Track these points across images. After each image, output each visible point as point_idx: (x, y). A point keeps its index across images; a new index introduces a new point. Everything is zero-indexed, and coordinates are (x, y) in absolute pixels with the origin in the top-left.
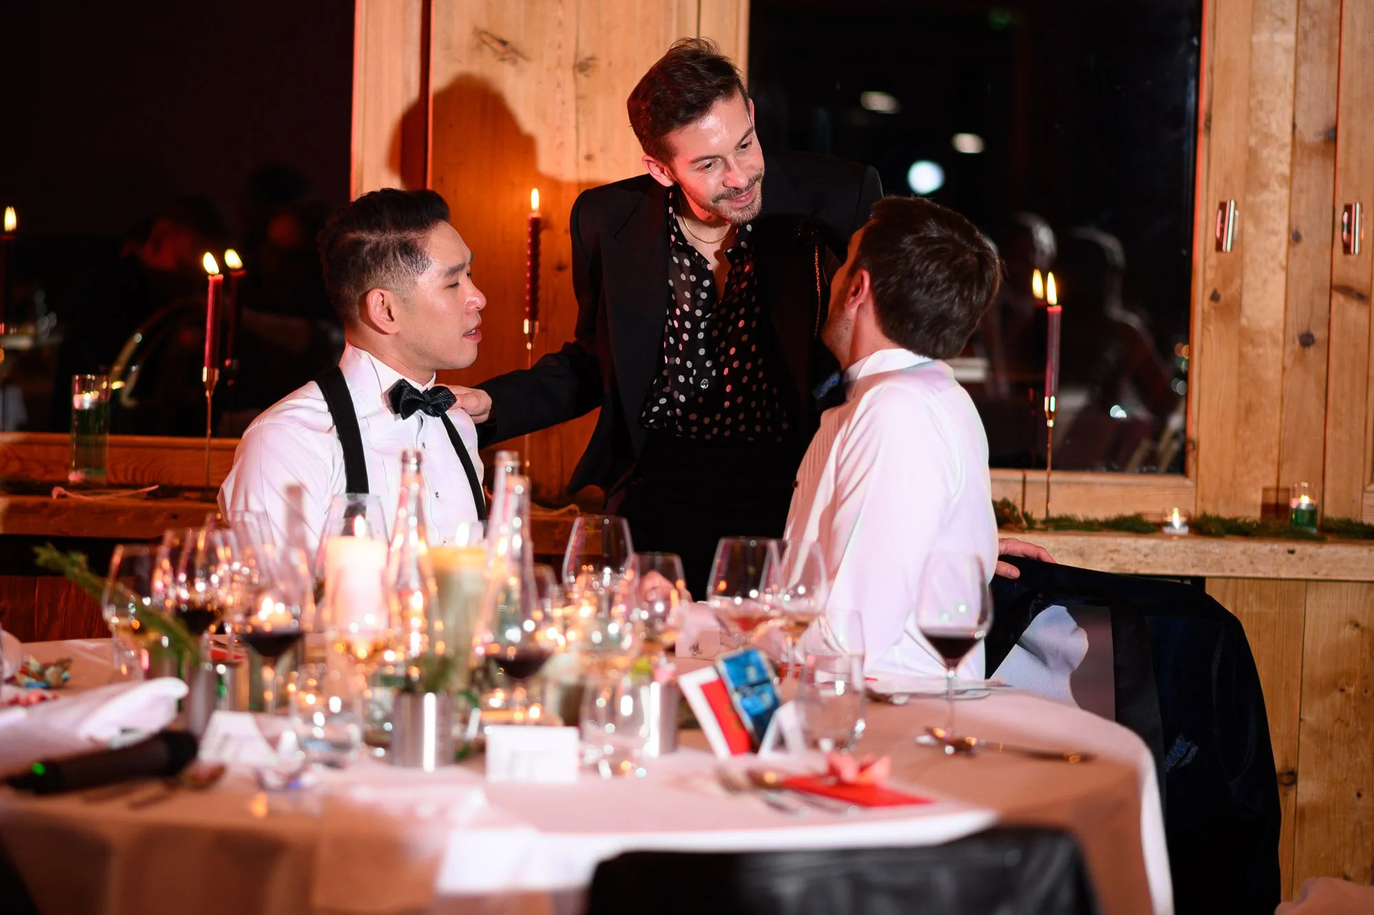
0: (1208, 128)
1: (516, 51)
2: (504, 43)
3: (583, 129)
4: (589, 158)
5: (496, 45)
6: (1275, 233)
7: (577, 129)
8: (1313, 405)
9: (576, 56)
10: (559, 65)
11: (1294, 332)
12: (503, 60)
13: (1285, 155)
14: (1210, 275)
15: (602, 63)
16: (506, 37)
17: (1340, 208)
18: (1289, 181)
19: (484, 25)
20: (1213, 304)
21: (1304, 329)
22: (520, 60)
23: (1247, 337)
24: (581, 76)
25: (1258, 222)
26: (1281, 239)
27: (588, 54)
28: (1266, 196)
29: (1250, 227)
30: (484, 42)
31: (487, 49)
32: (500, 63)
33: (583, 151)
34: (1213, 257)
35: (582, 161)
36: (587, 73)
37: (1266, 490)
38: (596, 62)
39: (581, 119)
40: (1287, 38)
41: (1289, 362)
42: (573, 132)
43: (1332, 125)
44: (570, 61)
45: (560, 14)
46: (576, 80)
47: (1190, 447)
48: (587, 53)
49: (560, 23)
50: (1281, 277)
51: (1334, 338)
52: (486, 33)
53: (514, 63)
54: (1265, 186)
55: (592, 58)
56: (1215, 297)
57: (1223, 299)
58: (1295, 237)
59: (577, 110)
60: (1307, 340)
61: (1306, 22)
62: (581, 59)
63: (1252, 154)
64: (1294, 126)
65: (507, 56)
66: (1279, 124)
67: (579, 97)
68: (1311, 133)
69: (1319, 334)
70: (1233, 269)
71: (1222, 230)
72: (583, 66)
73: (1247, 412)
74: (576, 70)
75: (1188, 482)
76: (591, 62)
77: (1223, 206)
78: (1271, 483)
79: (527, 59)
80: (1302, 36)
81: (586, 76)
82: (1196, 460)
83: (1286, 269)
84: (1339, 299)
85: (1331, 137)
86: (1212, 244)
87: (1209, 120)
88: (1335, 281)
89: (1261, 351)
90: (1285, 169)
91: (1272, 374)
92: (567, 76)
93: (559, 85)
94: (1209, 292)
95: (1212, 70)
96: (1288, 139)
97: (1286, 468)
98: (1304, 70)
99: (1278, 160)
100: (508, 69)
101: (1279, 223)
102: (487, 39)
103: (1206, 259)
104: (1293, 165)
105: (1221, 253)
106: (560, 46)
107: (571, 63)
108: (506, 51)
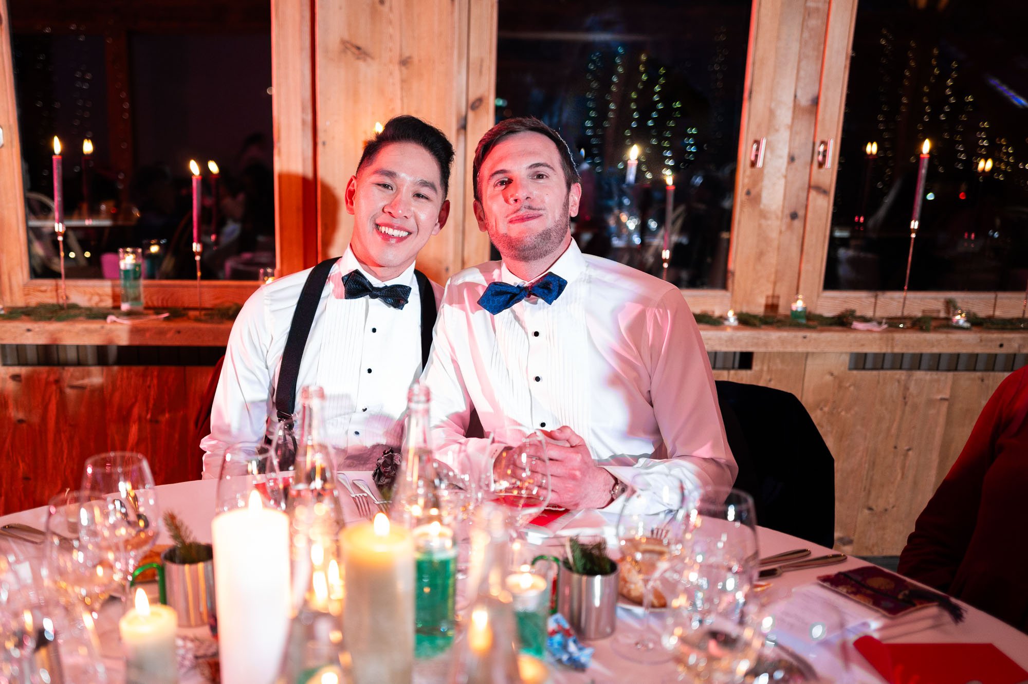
0: (750, 97)
1: (365, 53)
2: (358, 48)
3: (405, 100)
5: (354, 50)
6: (781, 157)
7: (402, 99)
8: (795, 251)
9: (401, 55)
10: (391, 61)
11: (787, 212)
12: (358, 58)
13: (789, 113)
14: (746, 180)
15: (416, 59)
16: (360, 43)
17: (818, 142)
18: (790, 127)
19: (346, 37)
20: (746, 197)
21: (792, 210)
22: (369, 60)
23: (763, 215)
24: (403, 68)
25: (772, 151)
26: (784, 160)
28: (778, 136)
29: (768, 155)
30: (346, 48)
31: (349, 53)
32: (357, 61)
34: (749, 171)
36: (408, 66)
37: (767, 297)
38: (413, 59)
40: (795, 45)
41: (784, 228)
42: (399, 102)
43: (815, 95)
44: (396, 59)
45: (390, 30)
46: (401, 71)
47: (730, 275)
48: (407, 54)
49: (391, 36)
50: (782, 181)
51: (810, 215)
52: (348, 42)
53: (365, 60)
54: (777, 131)
55: (410, 57)
56: (748, 193)
57: (753, 192)
58: (792, 159)
59: (402, 89)
60: (794, 216)
61: (806, 35)
62: (403, 58)
63: (772, 113)
64: (795, 96)
65: (361, 57)
66: (787, 95)
67: (403, 81)
68: (804, 101)
69: (801, 213)
70: (758, 178)
71: (756, 156)
72: (405, 62)
73: (761, 255)
74: (401, 64)
75: (728, 294)
76: (410, 61)
77: (757, 142)
78: (770, 293)
79: (373, 58)
80: (803, 43)
81: (407, 68)
82: (733, 282)
83: (786, 177)
84: (813, 194)
85: (816, 102)
86: (748, 163)
87: (751, 93)
88: (812, 184)
89: (769, 222)
90: (788, 121)
91: (774, 235)
92: (396, 69)
93: (391, 74)
94: (745, 190)
95: (754, 64)
96: (791, 104)
97: (778, 285)
98: (803, 63)
99: (785, 115)
100: (361, 64)
101: (784, 151)
102: (348, 45)
103: (744, 172)
104: (793, 119)
105: (753, 169)
106: (391, 50)
107: (398, 60)
108: (361, 54)
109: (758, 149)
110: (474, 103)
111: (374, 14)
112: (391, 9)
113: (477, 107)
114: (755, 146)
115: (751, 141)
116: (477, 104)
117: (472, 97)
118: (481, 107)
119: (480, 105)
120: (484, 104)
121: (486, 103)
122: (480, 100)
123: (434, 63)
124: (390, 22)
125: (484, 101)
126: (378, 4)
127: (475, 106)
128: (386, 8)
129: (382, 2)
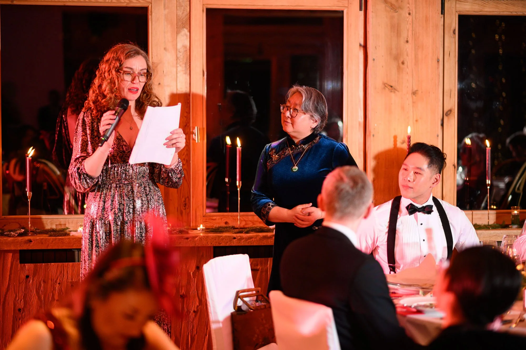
1: (395, 89)
2: (391, 87)
3: (415, 112)
4: (417, 121)
5: (389, 87)
9: (412, 90)
10: (407, 93)
12: (391, 92)
15: (420, 92)
16: (392, 85)
19: (385, 81)
22: (396, 92)
24: (414, 96)
31: (387, 89)
33: (415, 119)
35: (415, 122)
36: (416, 95)
38: (418, 91)
39: (414, 109)
42: (412, 113)
45: (407, 77)
46: (412, 97)
48: (415, 89)
49: (407, 80)
52: (386, 84)
53: (395, 92)
55: (417, 91)
59: (413, 106)
62: (414, 91)
65: (392, 91)
67: (413, 102)
72: (414, 93)
74: (412, 94)
76: (417, 92)
79: (398, 91)
81: (415, 96)
92: (410, 97)
93: (407, 99)
100: (393, 94)
102: (387, 86)
106: (408, 87)
107: (411, 92)
108: (392, 89)
110: (447, 112)
111: (399, 69)
112: (408, 67)
113: (449, 114)
116: (449, 113)
117: (446, 110)
118: (451, 114)
119: (450, 113)
120: (452, 113)
121: (453, 112)
122: (450, 111)
123: (429, 93)
124: (407, 73)
125: (453, 111)
126: (401, 64)
127: (447, 114)
128: (405, 66)
129: (403, 63)
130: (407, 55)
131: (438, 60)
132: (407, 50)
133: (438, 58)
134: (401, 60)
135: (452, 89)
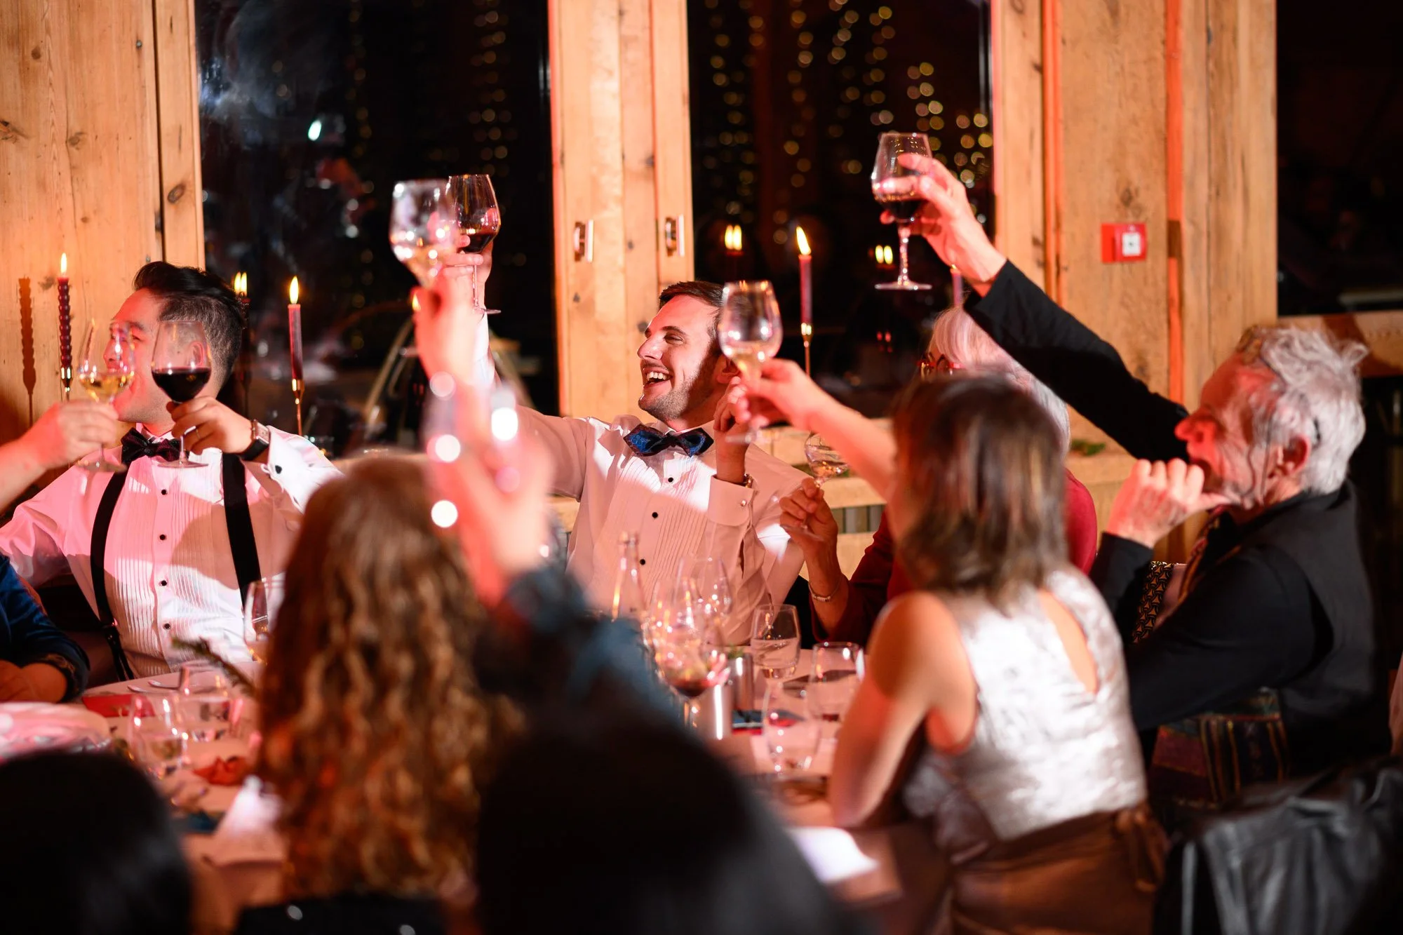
0: (562, 162)
1: (15, 130)
2: (6, 124)
3: (78, 195)
4: (85, 220)
5: (2, 127)
6: (614, 243)
7: (73, 194)
9: (67, 132)
10: (54, 140)
11: (634, 322)
12: (7, 139)
13: (618, 180)
14: (572, 281)
15: (90, 138)
16: (7, 120)
17: (662, 220)
18: (622, 201)
20: (576, 304)
21: (640, 319)
22: (20, 138)
23: (601, 329)
24: (73, 149)
25: (604, 236)
26: (620, 246)
27: (78, 129)
28: (607, 214)
29: (599, 241)
32: (4, 142)
33: (79, 215)
34: (573, 265)
35: (79, 222)
36: (78, 146)
38: (85, 136)
39: (76, 187)
40: (613, 85)
42: (70, 199)
43: (650, 153)
44: (63, 136)
45: (51, 95)
46: (69, 153)
48: (76, 128)
49: (52, 104)
50: (620, 279)
53: (16, 140)
54: (605, 207)
55: (81, 133)
56: (576, 299)
57: (582, 300)
58: (630, 245)
59: (72, 179)
61: (627, 72)
62: (73, 134)
63: (595, 183)
64: (623, 157)
65: (9, 135)
66: (612, 155)
67: (73, 168)
68: (636, 161)
70: (586, 279)
71: (582, 245)
72: (74, 141)
73: (605, 387)
74: (68, 144)
76: (81, 137)
77: (581, 227)
79: (26, 137)
80: (624, 84)
81: (78, 149)
83: (624, 271)
85: (651, 162)
86: (571, 256)
87: (563, 156)
88: (663, 279)
89: (610, 339)
90: (617, 191)
91: (619, 357)
92: (61, 149)
93: (55, 158)
94: (572, 295)
95: (562, 115)
96: (617, 165)
98: (628, 110)
99: (613, 184)
100: (11, 147)
101: (618, 236)
103: (567, 269)
104: (624, 188)
105: (579, 263)
106: (53, 124)
107: (64, 139)
108: (9, 132)
109: (582, 236)
110: (172, 192)
111: (24, 71)
112: (50, 66)
113: (179, 198)
114: (578, 230)
115: (571, 225)
116: (177, 193)
117: (169, 184)
118: (183, 198)
119: (182, 194)
120: (187, 193)
121: (191, 191)
122: (181, 187)
123: (117, 139)
124: (51, 84)
125: (188, 188)
126: (31, 57)
127: (173, 196)
128: (42, 64)
129: (36, 55)
130: (48, 31)
131: (139, 44)
132: (47, 15)
133: (137, 37)
134: (32, 44)
135: (183, 127)
